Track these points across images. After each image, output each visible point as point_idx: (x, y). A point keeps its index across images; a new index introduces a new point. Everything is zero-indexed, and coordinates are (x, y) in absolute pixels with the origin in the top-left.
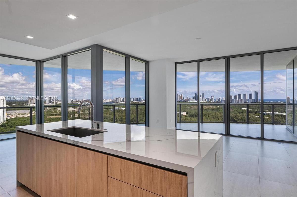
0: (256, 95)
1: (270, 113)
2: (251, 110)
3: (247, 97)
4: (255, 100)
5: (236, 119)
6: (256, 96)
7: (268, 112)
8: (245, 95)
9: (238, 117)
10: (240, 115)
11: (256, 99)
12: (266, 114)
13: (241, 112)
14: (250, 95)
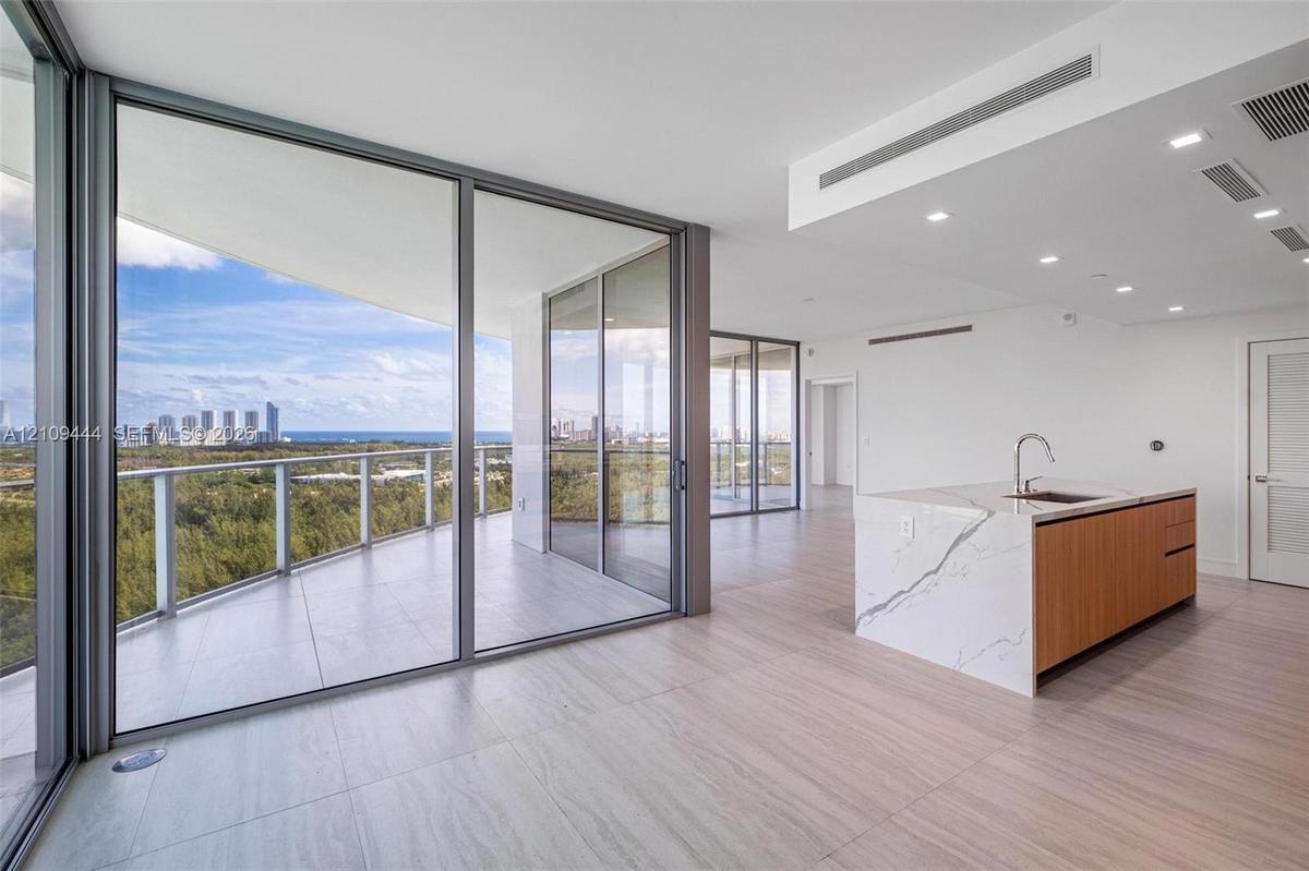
0: (272, 415)
1: (320, 476)
2: (258, 470)
3: (239, 423)
4: (268, 433)
5: (203, 512)
6: (272, 420)
7: (314, 474)
8: (229, 417)
9: (210, 501)
10: (219, 494)
11: (272, 430)
12: (311, 481)
13: (216, 480)
14: (251, 417)
